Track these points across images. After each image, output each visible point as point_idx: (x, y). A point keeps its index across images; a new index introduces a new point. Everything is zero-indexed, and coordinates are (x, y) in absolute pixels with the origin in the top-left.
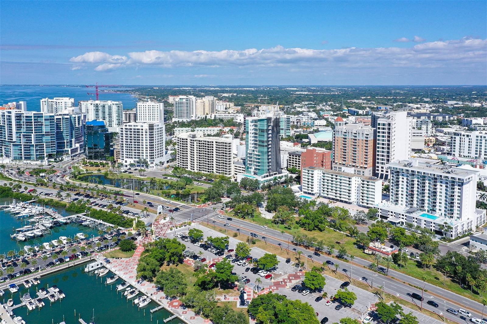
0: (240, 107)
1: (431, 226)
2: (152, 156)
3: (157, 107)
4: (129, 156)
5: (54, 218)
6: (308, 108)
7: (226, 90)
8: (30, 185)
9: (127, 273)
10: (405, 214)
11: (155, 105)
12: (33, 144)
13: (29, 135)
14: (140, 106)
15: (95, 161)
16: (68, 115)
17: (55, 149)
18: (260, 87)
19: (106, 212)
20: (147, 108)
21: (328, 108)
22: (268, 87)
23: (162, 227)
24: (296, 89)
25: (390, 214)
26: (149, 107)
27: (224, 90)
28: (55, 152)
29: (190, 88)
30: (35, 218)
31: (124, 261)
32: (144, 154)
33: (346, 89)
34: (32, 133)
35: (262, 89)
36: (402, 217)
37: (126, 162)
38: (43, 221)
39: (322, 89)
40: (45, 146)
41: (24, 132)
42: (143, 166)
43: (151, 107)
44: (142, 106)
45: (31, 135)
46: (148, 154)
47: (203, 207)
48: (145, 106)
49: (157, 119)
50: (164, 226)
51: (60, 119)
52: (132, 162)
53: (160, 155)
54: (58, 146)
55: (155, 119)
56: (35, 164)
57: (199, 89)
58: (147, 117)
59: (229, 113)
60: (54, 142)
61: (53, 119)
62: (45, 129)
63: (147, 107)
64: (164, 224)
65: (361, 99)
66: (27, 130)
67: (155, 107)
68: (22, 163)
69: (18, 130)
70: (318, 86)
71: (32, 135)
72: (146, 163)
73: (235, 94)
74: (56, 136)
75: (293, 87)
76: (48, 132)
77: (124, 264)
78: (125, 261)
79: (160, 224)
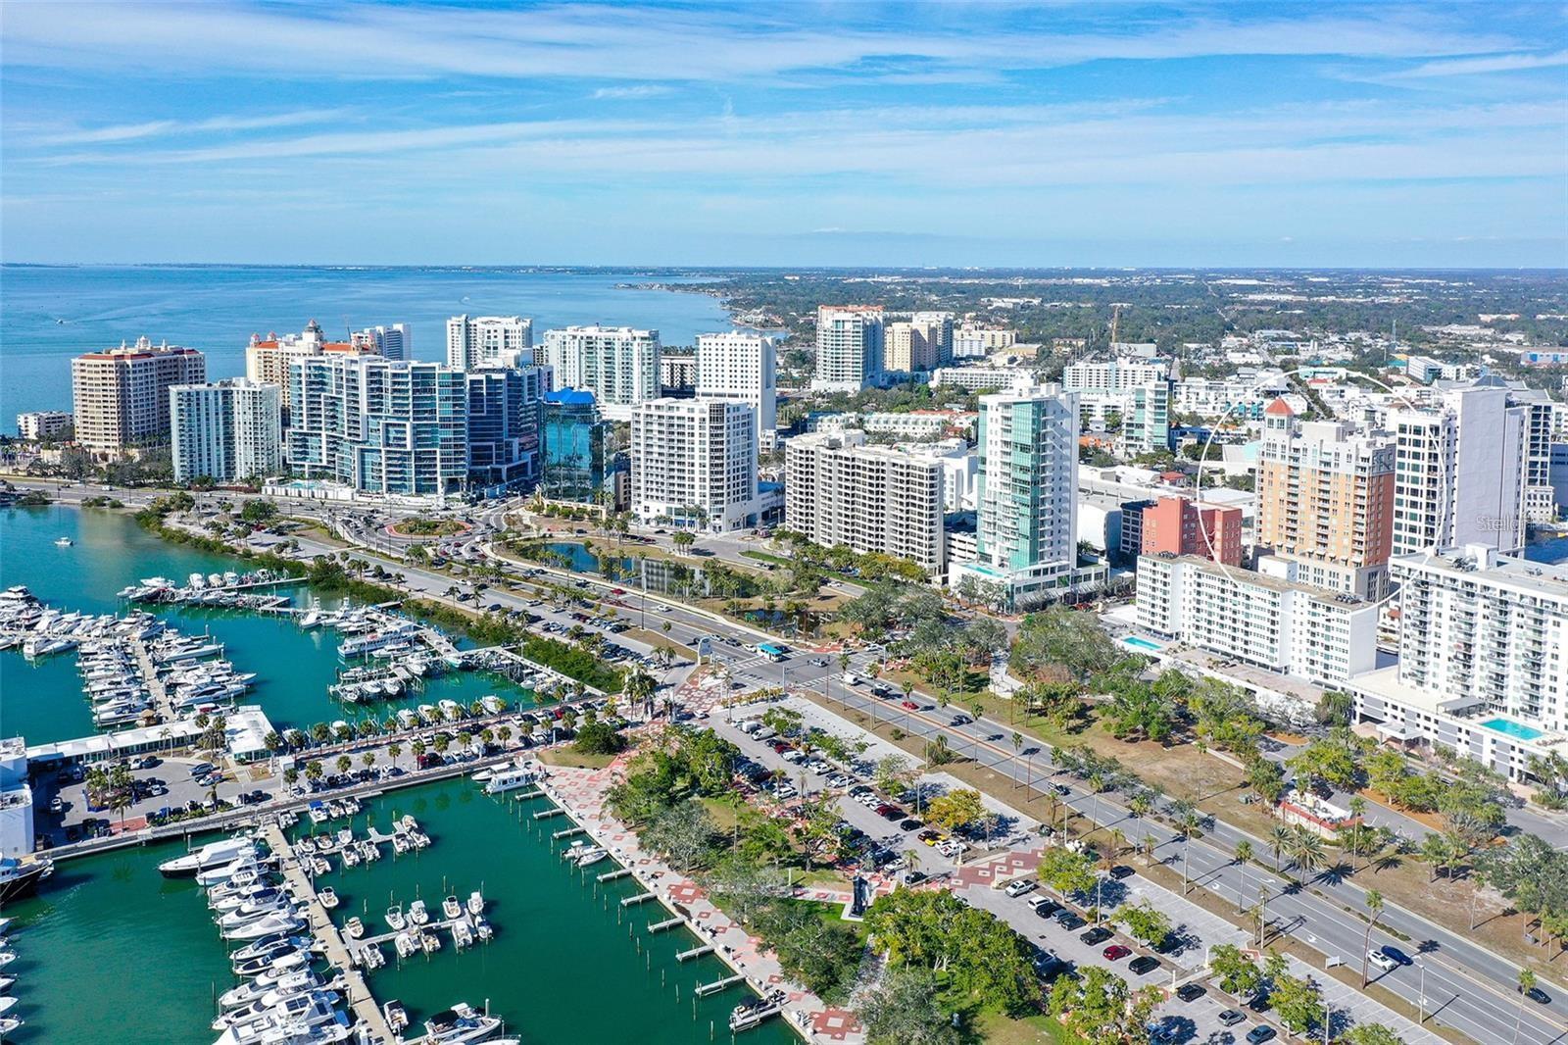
0: (1037, 346)
1: (1513, 759)
2: (717, 495)
3: (754, 348)
4: (654, 493)
5: (434, 654)
6: (1272, 352)
7: (1012, 287)
8: (390, 562)
9: (586, 806)
10: (1433, 717)
11: (749, 342)
12: (409, 449)
13: (399, 425)
14: (707, 347)
15: (565, 503)
16: (501, 371)
17: (463, 466)
18: (1130, 274)
19: (567, 646)
20: (727, 352)
21: (1343, 353)
22: (1160, 273)
23: (701, 698)
24: (1254, 282)
25: (1389, 710)
26: (733, 347)
27: (1003, 286)
28: (463, 473)
29: (897, 279)
30: (388, 647)
31: (584, 776)
32: (697, 491)
33: (1442, 283)
34: (408, 419)
35: (1135, 281)
36: (1422, 722)
37: (647, 509)
38: (409, 657)
39: (1348, 281)
40: (438, 456)
41: (387, 417)
42: (692, 523)
43: (739, 347)
44: (713, 347)
45: (404, 425)
46: (707, 491)
47: (828, 650)
48: (720, 347)
49: (754, 385)
50: (708, 696)
51: (481, 382)
52: (663, 513)
53: (741, 495)
54: (474, 457)
55: (749, 385)
56: (411, 503)
57: (927, 280)
58: (727, 379)
59: (993, 367)
60: (462, 446)
61: (462, 384)
62: (443, 409)
63: (727, 347)
64: (710, 688)
65: (1478, 322)
66: (396, 411)
67: (749, 348)
68: (380, 500)
69: (373, 410)
70: (1339, 273)
71: (408, 424)
72: (702, 514)
73: (1036, 302)
74: (470, 430)
75: (1248, 274)
76: (449, 419)
77: (583, 782)
78: (587, 777)
79: (698, 689)
